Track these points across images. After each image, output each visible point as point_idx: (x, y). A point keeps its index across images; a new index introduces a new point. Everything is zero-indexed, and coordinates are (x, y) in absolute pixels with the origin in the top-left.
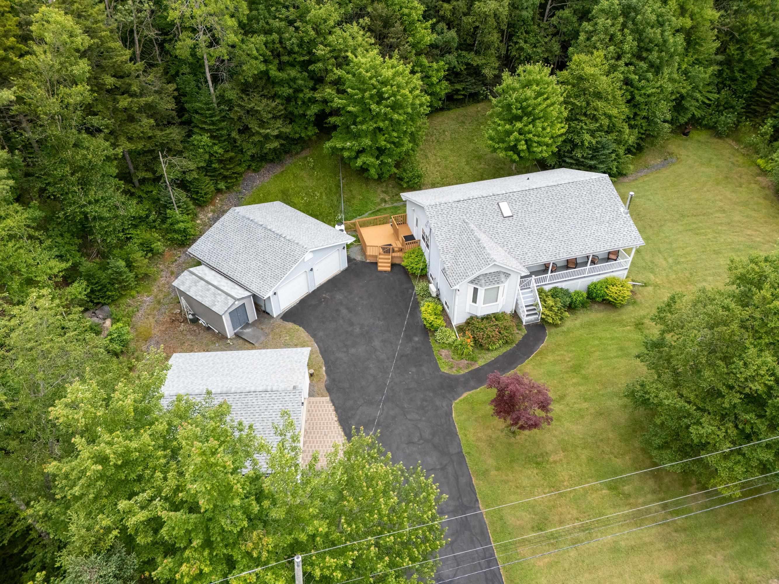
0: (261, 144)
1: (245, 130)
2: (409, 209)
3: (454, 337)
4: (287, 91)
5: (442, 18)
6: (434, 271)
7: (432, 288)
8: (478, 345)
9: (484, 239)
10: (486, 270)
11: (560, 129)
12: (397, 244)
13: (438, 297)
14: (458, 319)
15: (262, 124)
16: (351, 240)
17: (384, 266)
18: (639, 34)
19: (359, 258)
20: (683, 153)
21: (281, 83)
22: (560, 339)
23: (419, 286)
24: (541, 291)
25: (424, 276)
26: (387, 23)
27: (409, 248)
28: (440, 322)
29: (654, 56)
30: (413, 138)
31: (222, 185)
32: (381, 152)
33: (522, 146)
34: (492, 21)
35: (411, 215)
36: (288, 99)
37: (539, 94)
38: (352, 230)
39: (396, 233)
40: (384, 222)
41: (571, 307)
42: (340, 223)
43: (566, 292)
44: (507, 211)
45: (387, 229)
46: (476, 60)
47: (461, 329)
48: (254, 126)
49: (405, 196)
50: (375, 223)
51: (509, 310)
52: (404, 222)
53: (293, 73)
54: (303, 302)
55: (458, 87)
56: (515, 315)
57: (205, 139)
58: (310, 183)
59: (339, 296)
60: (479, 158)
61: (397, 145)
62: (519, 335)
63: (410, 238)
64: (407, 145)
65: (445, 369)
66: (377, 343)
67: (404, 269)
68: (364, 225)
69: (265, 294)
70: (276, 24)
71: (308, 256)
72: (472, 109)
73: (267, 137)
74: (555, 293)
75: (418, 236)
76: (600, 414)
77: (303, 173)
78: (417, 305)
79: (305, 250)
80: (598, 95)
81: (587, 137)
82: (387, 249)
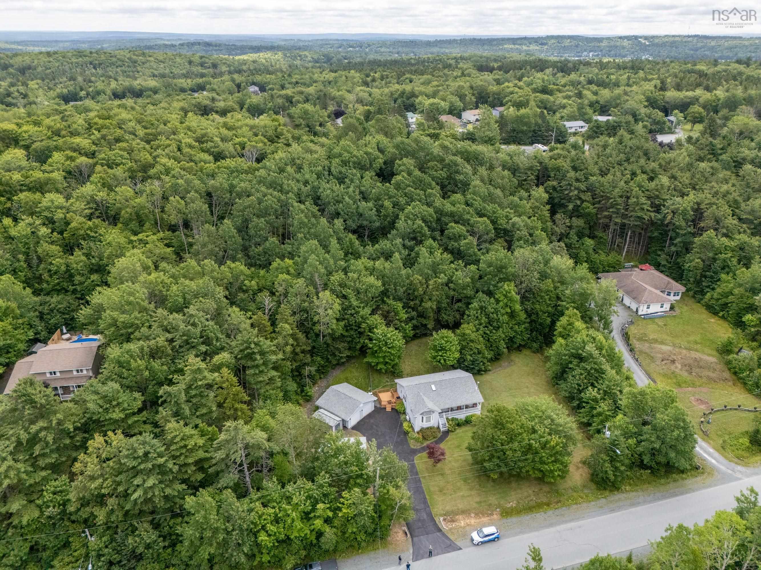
0: (339, 360)
1: (334, 355)
2: (398, 386)
3: (416, 435)
4: (349, 339)
5: (409, 307)
6: (408, 411)
7: (408, 417)
8: (424, 438)
9: (425, 399)
10: (426, 410)
11: (457, 355)
12: (393, 400)
13: (410, 421)
14: (417, 429)
15: (340, 352)
16: (376, 398)
17: (389, 409)
18: (487, 316)
19: (378, 406)
20: (517, 360)
21: (347, 337)
22: (454, 436)
23: (402, 417)
24: (447, 419)
25: (404, 413)
26: (388, 312)
27: (398, 402)
28: (410, 430)
29: (495, 324)
30: (399, 357)
31: (322, 376)
32: (386, 363)
33: (442, 361)
34: (430, 310)
35: (399, 389)
36: (349, 342)
37: (447, 342)
38: (375, 394)
39: (393, 396)
40: (388, 391)
41: (459, 425)
42: (370, 391)
43: (457, 419)
44: (434, 388)
45: (389, 394)
46: (425, 322)
47: (418, 433)
48: (337, 353)
49: (396, 381)
50: (384, 391)
51: (436, 426)
52: (396, 391)
53: (352, 332)
54: (359, 423)
55: (418, 331)
56: (438, 428)
57: (319, 359)
58: (356, 374)
59: (372, 421)
60: (427, 362)
61: (393, 361)
62: (439, 435)
63: (398, 398)
64: (397, 360)
65: (412, 447)
66: (387, 438)
67: (396, 410)
68: (380, 392)
69: (347, 419)
70: (346, 317)
71: (362, 405)
72: (424, 340)
73: (341, 357)
74: (453, 419)
75: (402, 397)
76: (464, 460)
77: (354, 370)
78: (401, 425)
79: (360, 403)
80: (472, 341)
81: (469, 357)
82: (389, 402)
